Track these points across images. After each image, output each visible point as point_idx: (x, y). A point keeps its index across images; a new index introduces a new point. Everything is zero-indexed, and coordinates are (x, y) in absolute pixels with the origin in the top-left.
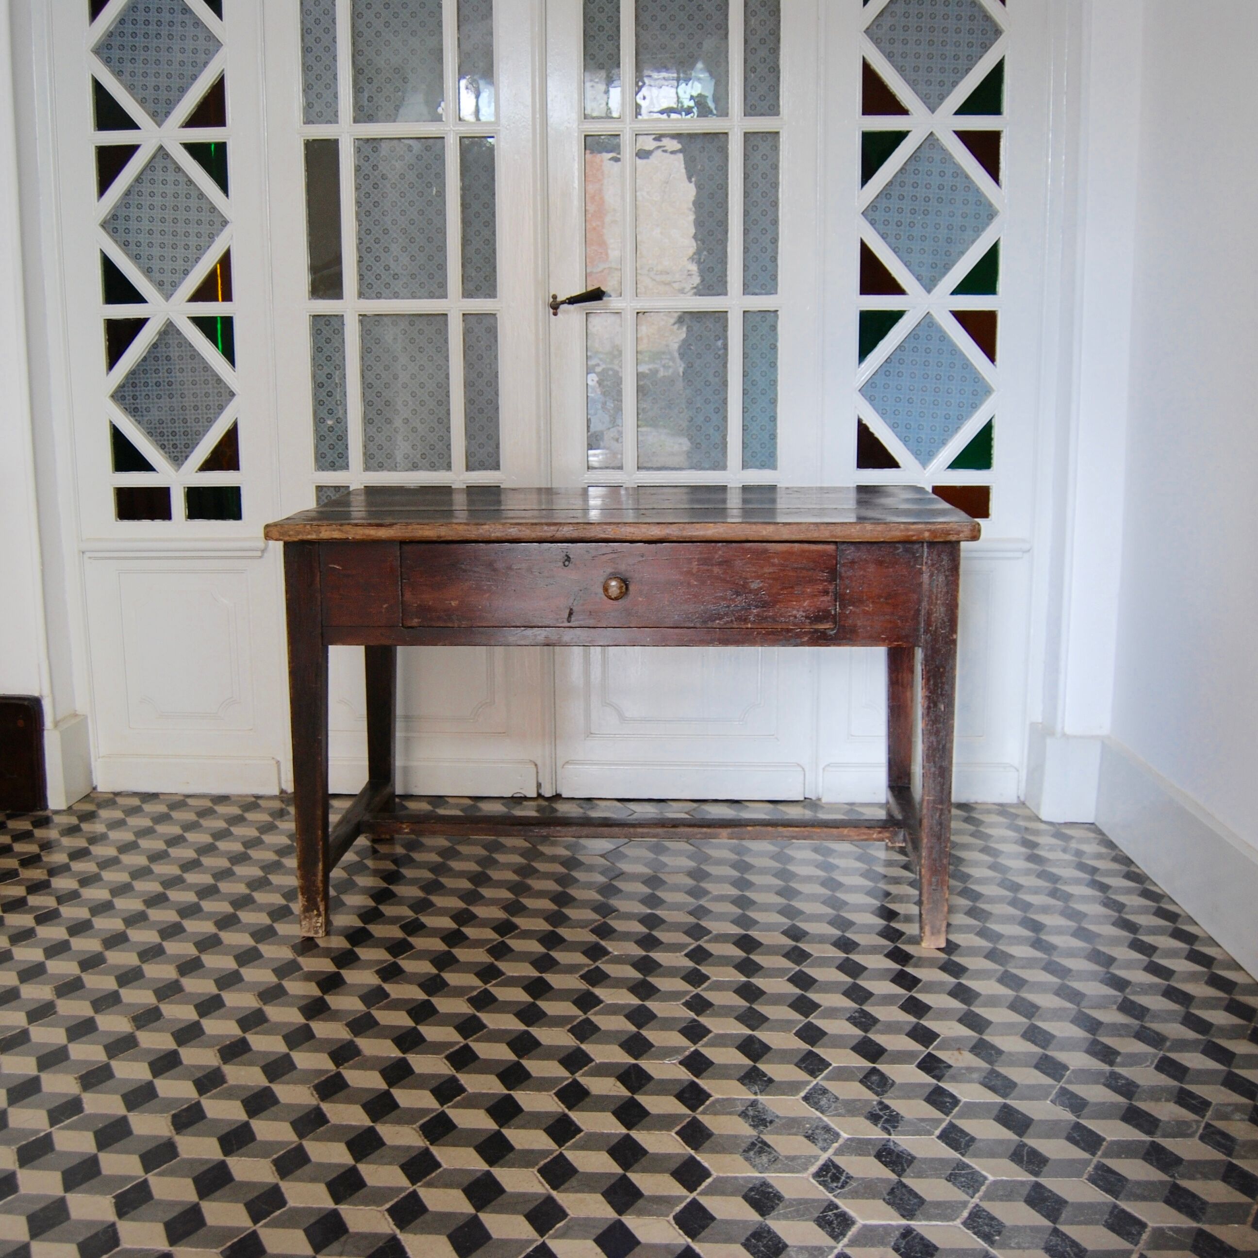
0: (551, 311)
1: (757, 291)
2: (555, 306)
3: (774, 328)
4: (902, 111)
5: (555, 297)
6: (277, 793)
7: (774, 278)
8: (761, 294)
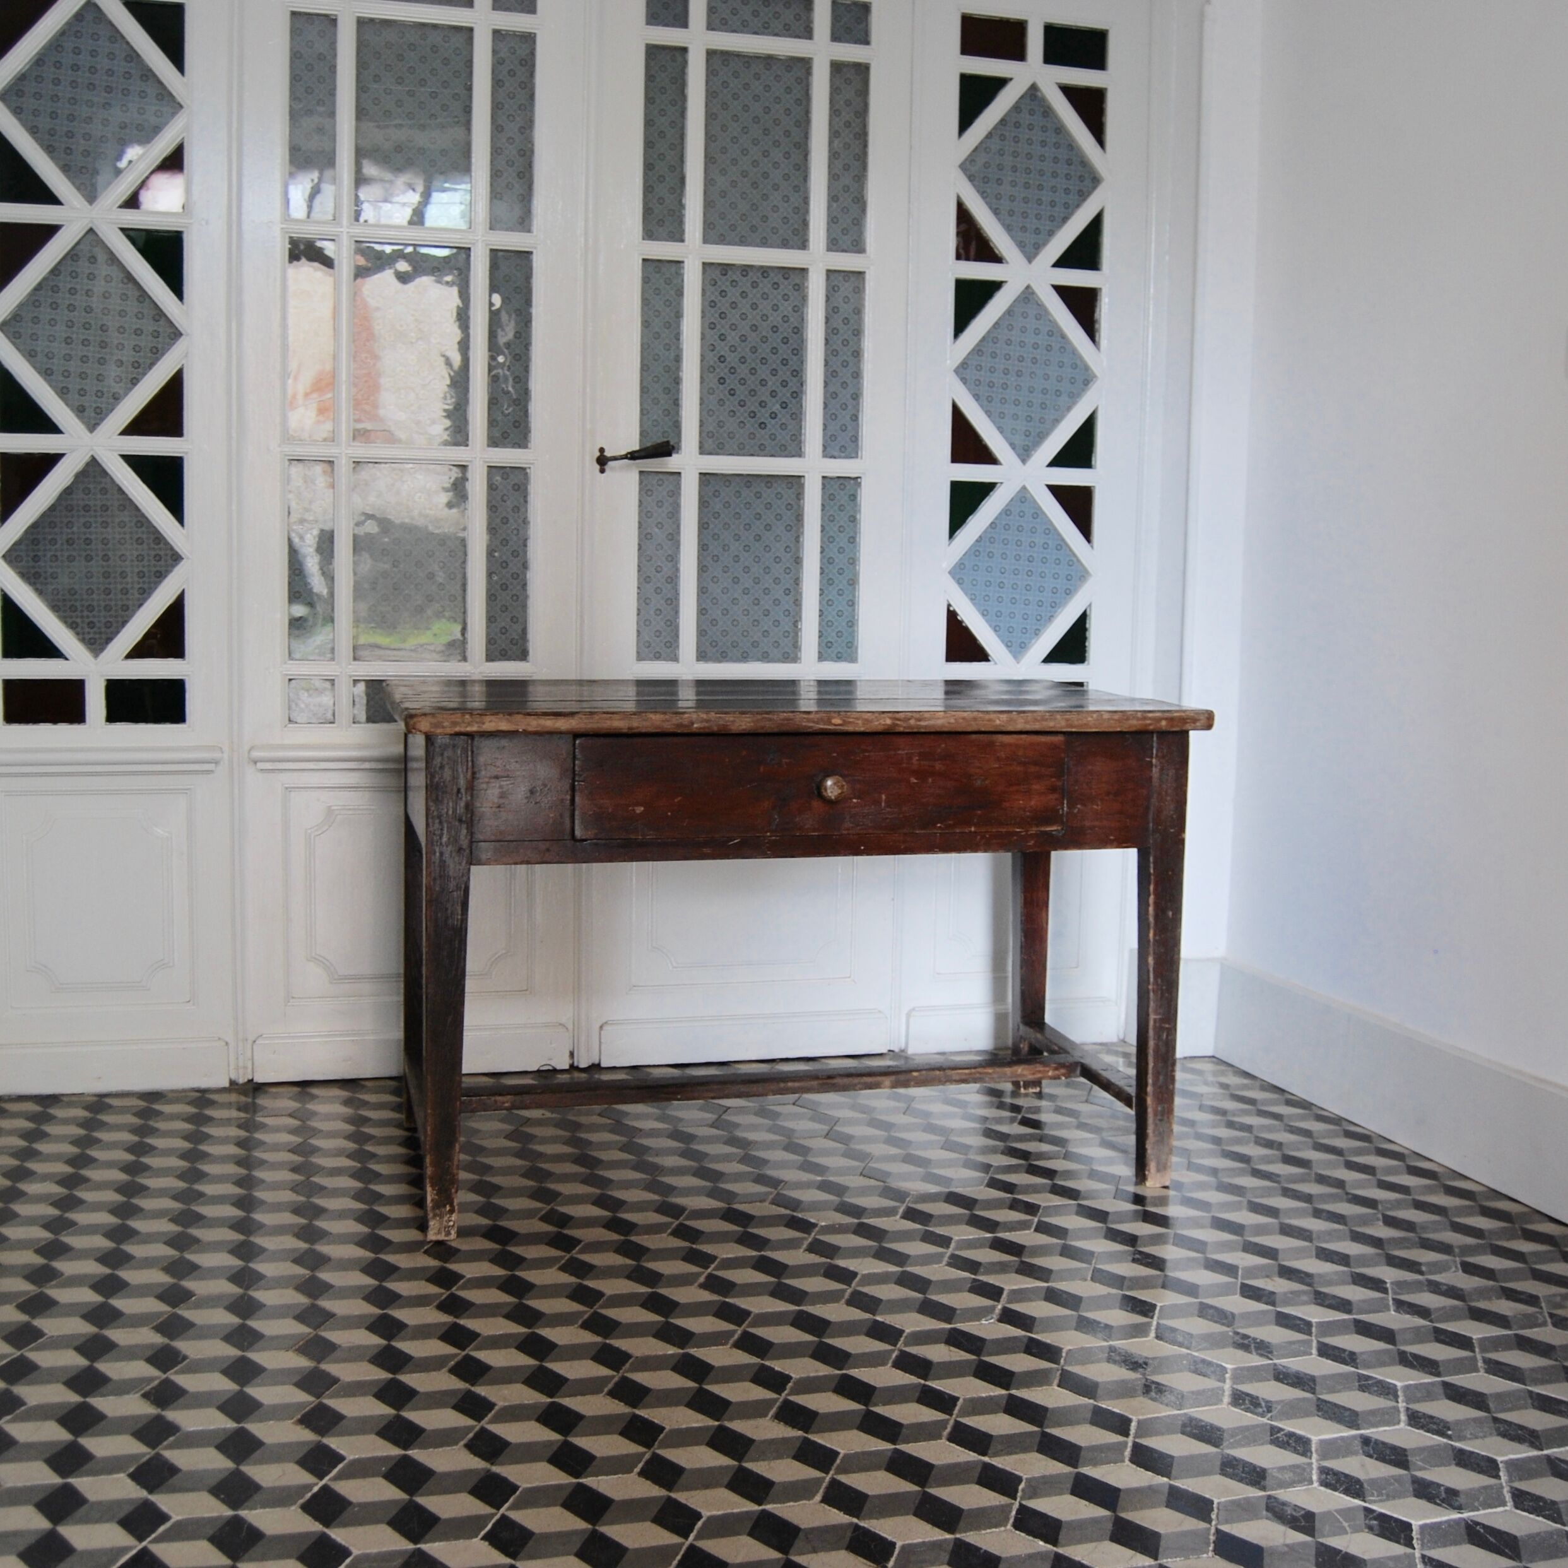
0: (598, 467)
1: (836, 454)
2: (602, 461)
3: (853, 497)
4: (996, 258)
5: (602, 450)
6: (227, 1085)
7: (855, 439)
8: (840, 457)
